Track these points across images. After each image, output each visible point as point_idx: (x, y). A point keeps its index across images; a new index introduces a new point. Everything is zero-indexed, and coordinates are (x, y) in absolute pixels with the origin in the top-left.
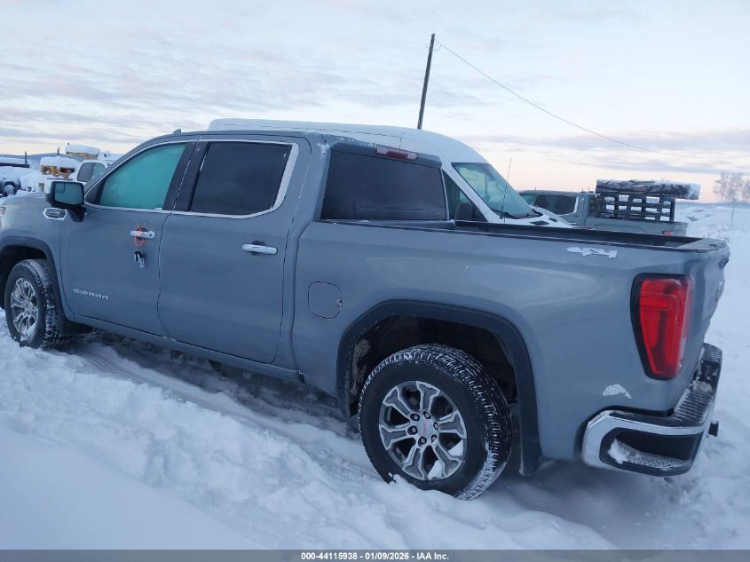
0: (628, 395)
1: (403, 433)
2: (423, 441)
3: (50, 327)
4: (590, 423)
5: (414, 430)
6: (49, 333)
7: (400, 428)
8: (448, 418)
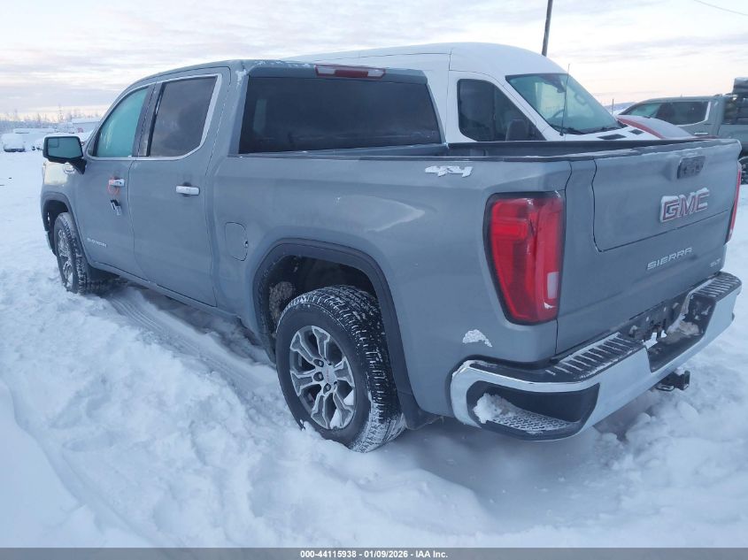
0: (488, 343)
1: (309, 379)
2: (328, 387)
3: (81, 274)
4: (454, 374)
5: (320, 377)
6: (82, 279)
7: (307, 374)
8: (340, 366)
